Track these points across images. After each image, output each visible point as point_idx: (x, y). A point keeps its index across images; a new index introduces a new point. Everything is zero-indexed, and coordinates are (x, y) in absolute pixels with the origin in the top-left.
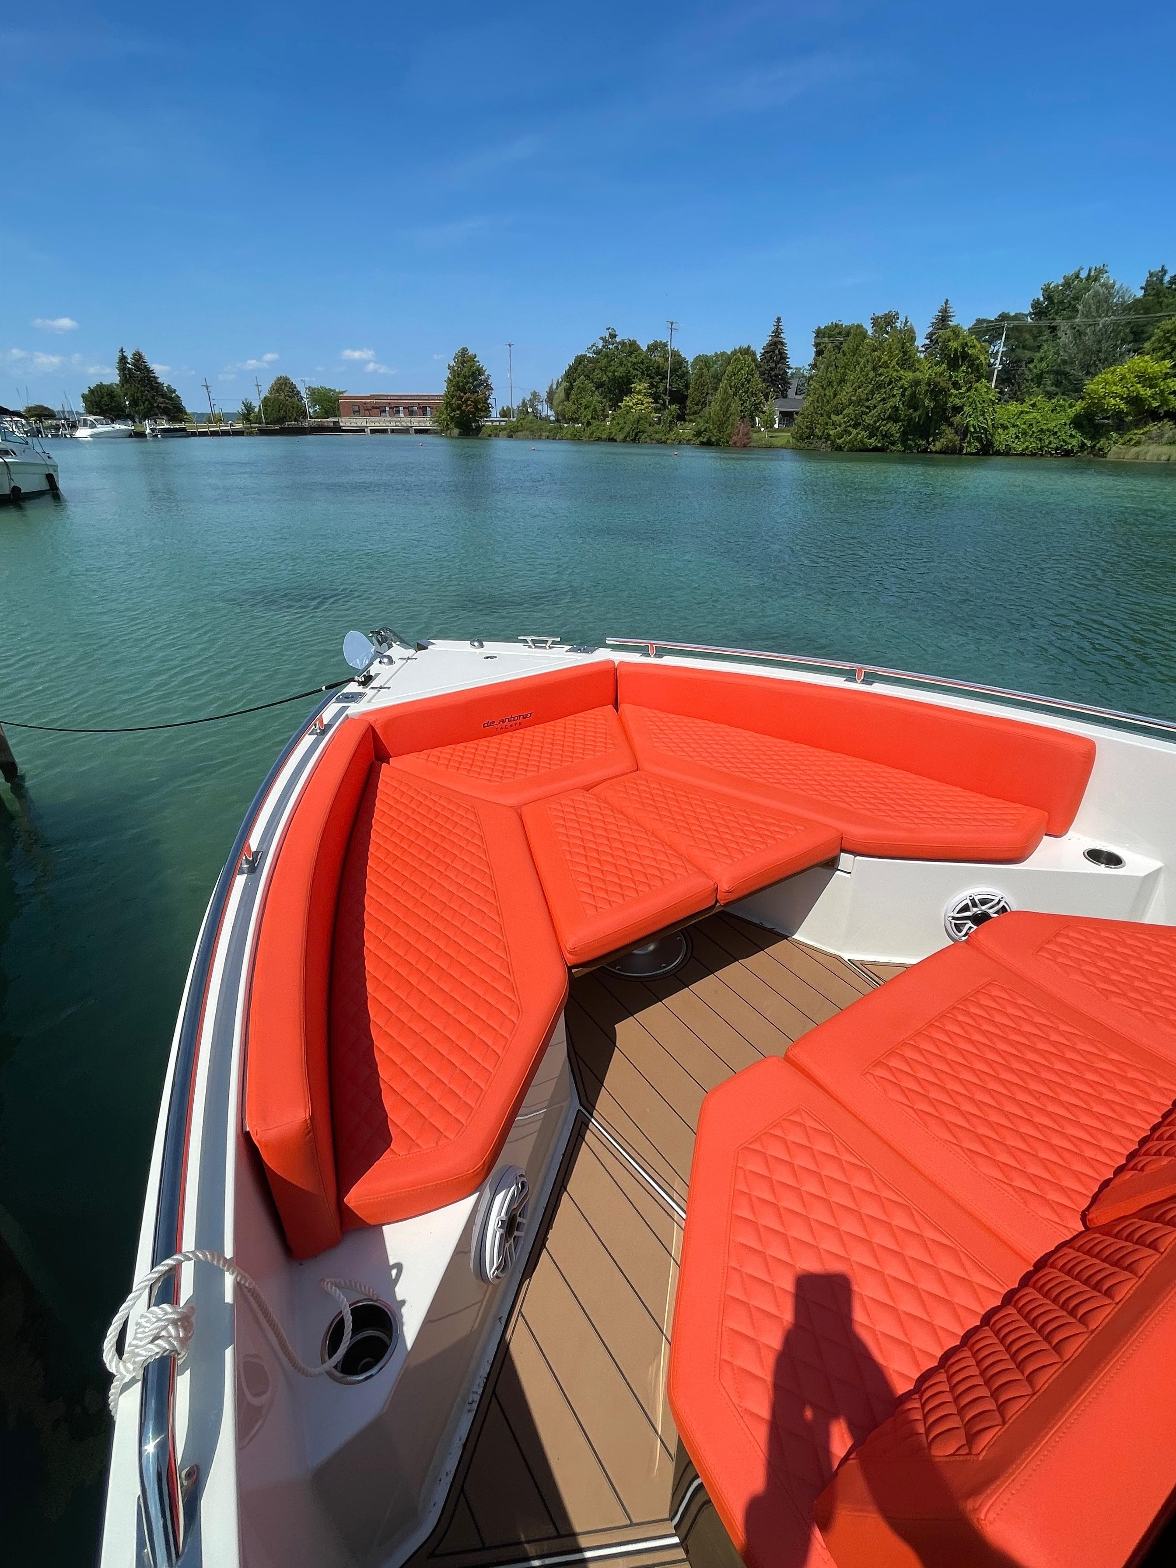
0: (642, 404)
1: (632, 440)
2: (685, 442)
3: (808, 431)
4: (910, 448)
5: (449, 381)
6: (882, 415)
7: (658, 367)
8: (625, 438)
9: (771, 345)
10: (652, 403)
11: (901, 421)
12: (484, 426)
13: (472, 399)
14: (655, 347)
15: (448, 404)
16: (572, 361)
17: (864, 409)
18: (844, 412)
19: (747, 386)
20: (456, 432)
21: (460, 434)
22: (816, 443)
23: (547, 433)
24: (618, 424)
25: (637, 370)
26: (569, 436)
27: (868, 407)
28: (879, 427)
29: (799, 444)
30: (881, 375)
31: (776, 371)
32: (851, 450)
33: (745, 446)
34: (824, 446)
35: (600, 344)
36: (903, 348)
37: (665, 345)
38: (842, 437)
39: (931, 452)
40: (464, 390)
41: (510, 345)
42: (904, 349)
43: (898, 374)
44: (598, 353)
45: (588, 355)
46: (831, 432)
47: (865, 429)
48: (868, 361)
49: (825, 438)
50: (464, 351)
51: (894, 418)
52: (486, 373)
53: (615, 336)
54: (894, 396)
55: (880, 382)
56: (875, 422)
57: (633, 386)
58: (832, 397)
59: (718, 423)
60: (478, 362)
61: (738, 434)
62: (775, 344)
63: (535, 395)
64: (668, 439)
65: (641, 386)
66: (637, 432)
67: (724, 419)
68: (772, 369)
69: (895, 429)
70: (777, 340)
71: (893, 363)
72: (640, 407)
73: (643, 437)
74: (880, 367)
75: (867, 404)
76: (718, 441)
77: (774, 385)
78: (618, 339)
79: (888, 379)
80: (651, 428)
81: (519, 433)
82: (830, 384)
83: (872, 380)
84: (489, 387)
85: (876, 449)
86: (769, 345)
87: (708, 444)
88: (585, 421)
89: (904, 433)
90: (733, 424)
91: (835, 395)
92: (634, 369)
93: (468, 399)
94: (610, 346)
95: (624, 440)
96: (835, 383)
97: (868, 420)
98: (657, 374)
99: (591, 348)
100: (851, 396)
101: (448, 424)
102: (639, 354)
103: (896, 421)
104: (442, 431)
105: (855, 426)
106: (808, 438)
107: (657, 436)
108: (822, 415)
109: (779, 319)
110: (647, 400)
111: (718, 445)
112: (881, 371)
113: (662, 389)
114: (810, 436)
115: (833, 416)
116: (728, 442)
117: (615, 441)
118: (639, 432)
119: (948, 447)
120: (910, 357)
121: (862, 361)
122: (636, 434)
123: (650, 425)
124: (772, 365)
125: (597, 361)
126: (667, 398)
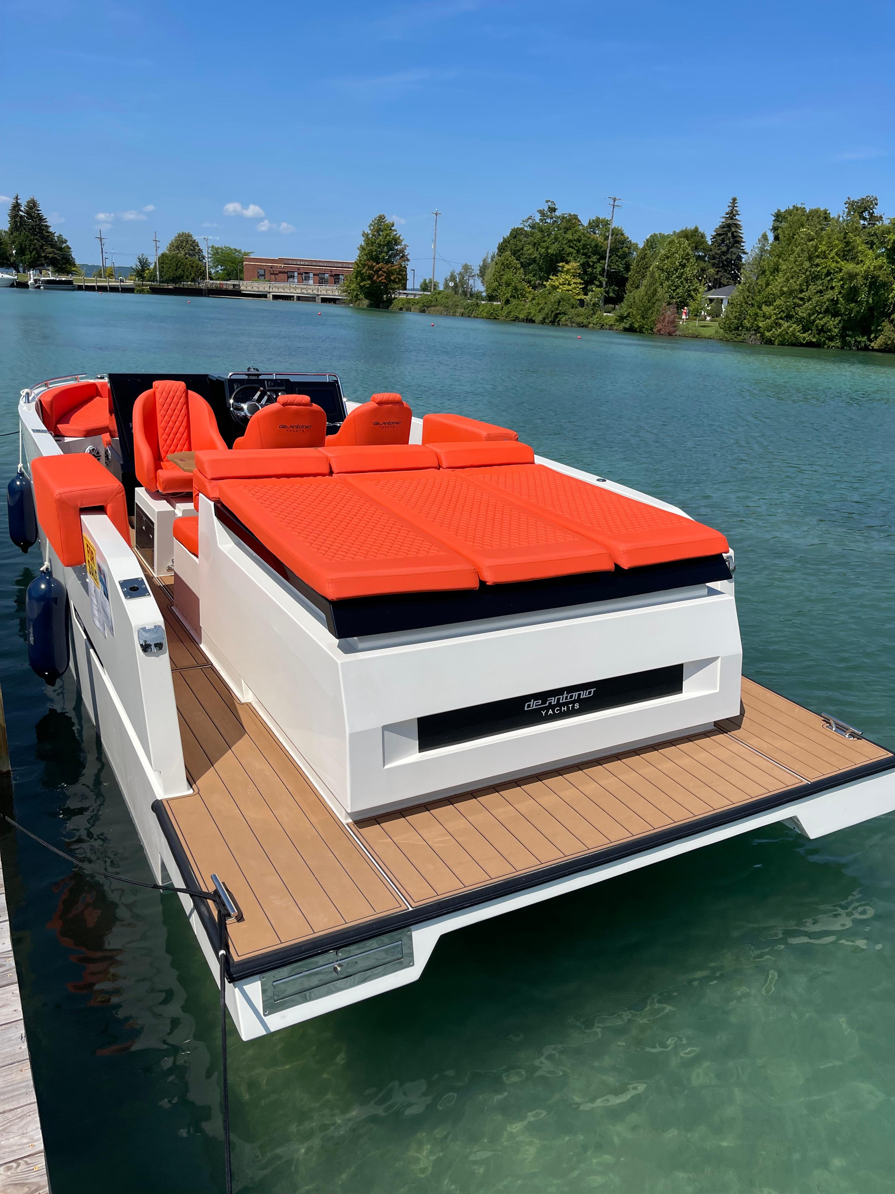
0: (569, 285)
1: (551, 322)
2: (607, 327)
3: (736, 321)
4: (849, 344)
5: (362, 248)
6: (817, 308)
7: (596, 246)
8: (544, 319)
9: (724, 227)
10: (581, 284)
11: (841, 315)
12: (395, 298)
13: (385, 270)
14: (595, 224)
15: (359, 273)
16: (507, 234)
17: (797, 301)
18: (775, 304)
19: (682, 271)
20: (366, 302)
21: (370, 306)
22: (745, 335)
23: (463, 310)
24: (538, 304)
25: (572, 248)
26: (485, 315)
27: (801, 299)
28: (814, 321)
29: (726, 335)
30: (817, 265)
31: (729, 256)
32: (782, 344)
33: (670, 334)
34: (751, 338)
35: (537, 218)
36: (845, 238)
37: (606, 223)
38: (771, 330)
39: (873, 350)
40: (377, 260)
41: (436, 214)
42: (846, 240)
43: (838, 265)
44: (533, 227)
45: (526, 229)
46: (760, 324)
47: (799, 321)
48: (802, 250)
49: (755, 330)
50: (381, 218)
51: (833, 311)
52: (403, 243)
53: (554, 210)
54: (832, 288)
55: (816, 273)
56: (810, 315)
57: (561, 264)
58: (764, 287)
59: (643, 309)
60: (395, 231)
61: (663, 321)
62: (729, 226)
63: (466, 268)
64: (589, 323)
65: (573, 265)
66: (557, 314)
67: (649, 304)
68: (724, 253)
69: (832, 323)
70: (730, 222)
71: (833, 254)
72: (567, 287)
73: (563, 319)
74: (818, 257)
75: (801, 296)
76: (641, 327)
77: (725, 271)
78: (558, 213)
79: (825, 271)
80: (573, 310)
81: (433, 308)
82: (764, 272)
83: (807, 271)
84: (404, 258)
85: (810, 344)
86: (722, 227)
87: (631, 330)
88: (504, 299)
89: (844, 329)
90: (658, 311)
91: (768, 284)
92: (570, 247)
93: (380, 269)
94: (548, 221)
95: (543, 322)
96: (768, 273)
97: (802, 313)
98: (595, 253)
99: (527, 221)
100: (782, 287)
101: (357, 295)
102: (576, 231)
103: (835, 315)
104: (351, 301)
105: (789, 317)
106: (737, 329)
107: (579, 319)
108: (753, 305)
109: (734, 200)
110: (574, 281)
111: (641, 332)
112: (817, 261)
113: (599, 269)
114: (738, 327)
115: (764, 308)
116: (652, 329)
117: (533, 322)
118: (560, 314)
119: (887, 344)
120: (853, 248)
121: (798, 249)
122: (557, 315)
123: (572, 307)
124: (724, 249)
125: (532, 234)
126: (604, 280)
